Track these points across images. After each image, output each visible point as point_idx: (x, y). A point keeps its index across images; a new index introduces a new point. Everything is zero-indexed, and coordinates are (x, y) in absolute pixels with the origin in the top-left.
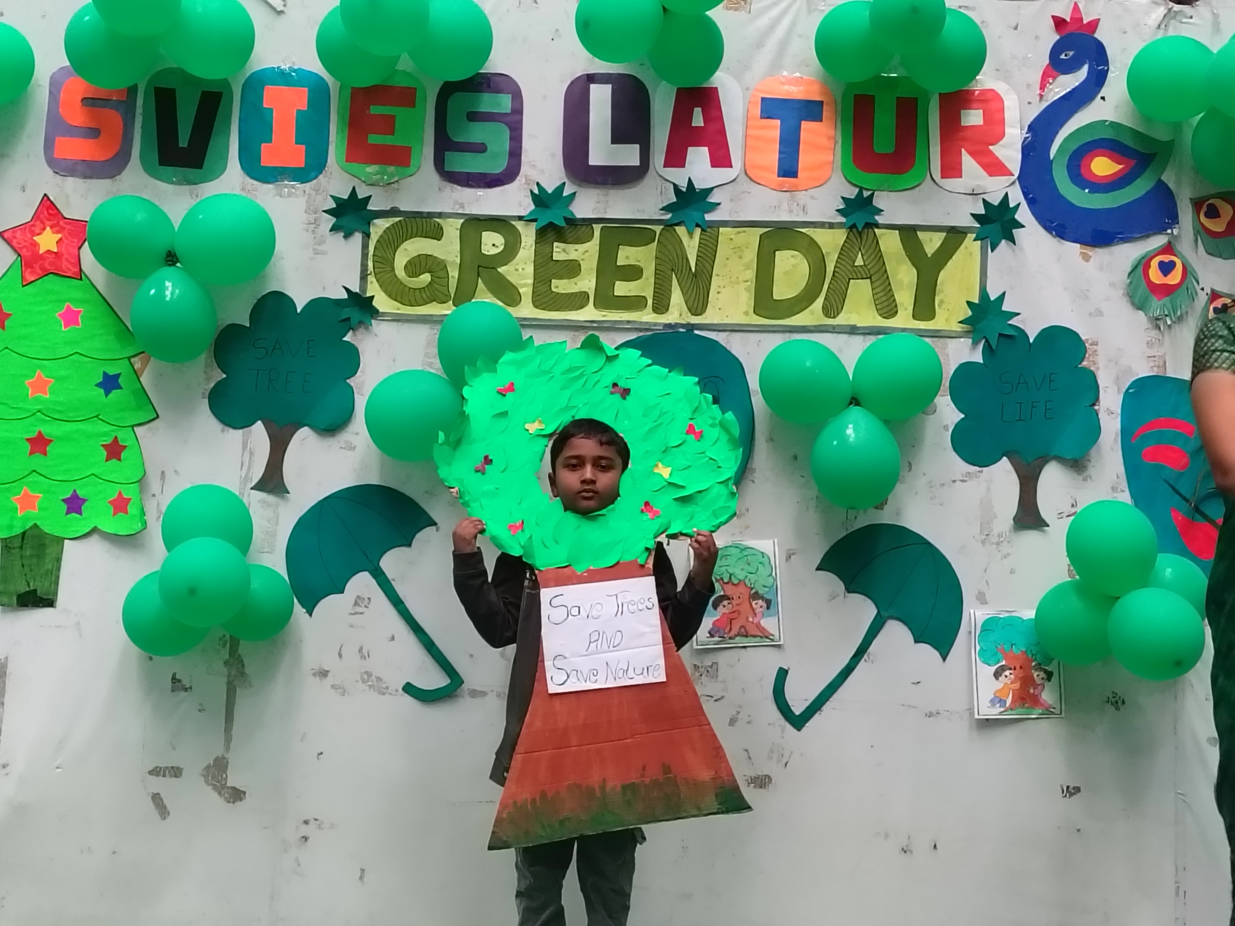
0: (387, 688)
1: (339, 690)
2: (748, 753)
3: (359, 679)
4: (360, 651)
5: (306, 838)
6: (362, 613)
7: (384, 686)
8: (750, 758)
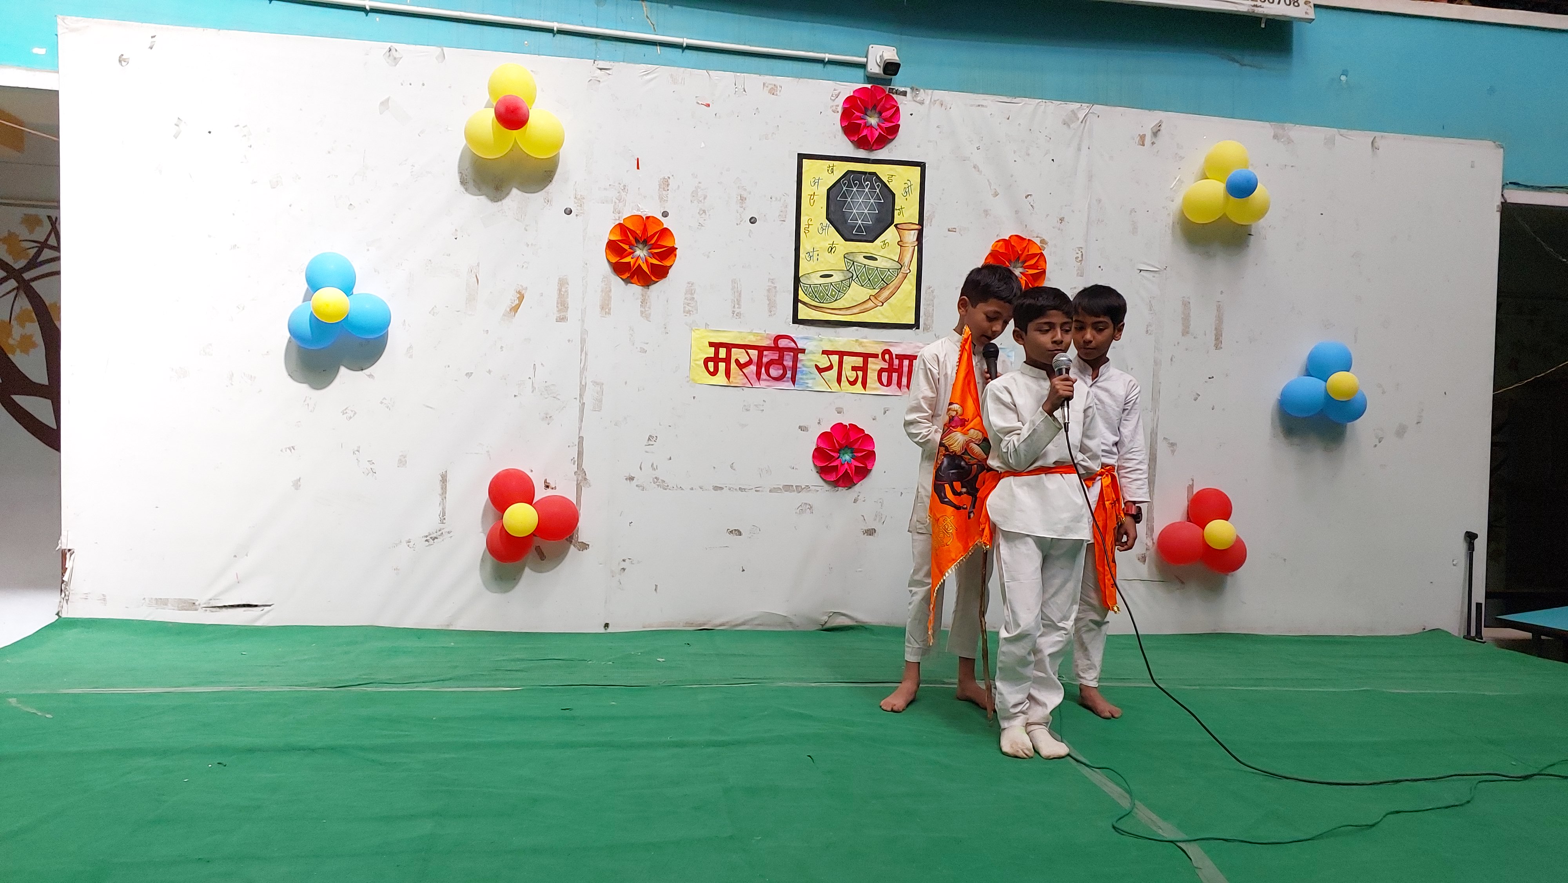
0: (668, 486)
1: (641, 488)
2: (864, 518)
3: (652, 481)
4: (652, 466)
5: (624, 569)
6: (652, 445)
7: (666, 485)
8: (865, 520)
